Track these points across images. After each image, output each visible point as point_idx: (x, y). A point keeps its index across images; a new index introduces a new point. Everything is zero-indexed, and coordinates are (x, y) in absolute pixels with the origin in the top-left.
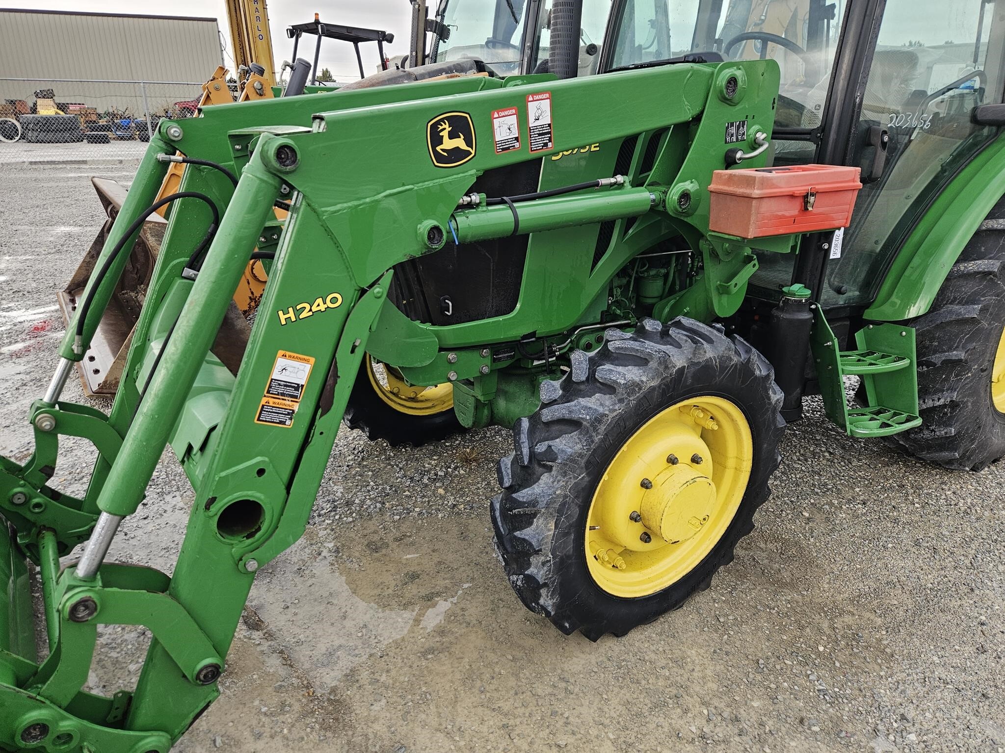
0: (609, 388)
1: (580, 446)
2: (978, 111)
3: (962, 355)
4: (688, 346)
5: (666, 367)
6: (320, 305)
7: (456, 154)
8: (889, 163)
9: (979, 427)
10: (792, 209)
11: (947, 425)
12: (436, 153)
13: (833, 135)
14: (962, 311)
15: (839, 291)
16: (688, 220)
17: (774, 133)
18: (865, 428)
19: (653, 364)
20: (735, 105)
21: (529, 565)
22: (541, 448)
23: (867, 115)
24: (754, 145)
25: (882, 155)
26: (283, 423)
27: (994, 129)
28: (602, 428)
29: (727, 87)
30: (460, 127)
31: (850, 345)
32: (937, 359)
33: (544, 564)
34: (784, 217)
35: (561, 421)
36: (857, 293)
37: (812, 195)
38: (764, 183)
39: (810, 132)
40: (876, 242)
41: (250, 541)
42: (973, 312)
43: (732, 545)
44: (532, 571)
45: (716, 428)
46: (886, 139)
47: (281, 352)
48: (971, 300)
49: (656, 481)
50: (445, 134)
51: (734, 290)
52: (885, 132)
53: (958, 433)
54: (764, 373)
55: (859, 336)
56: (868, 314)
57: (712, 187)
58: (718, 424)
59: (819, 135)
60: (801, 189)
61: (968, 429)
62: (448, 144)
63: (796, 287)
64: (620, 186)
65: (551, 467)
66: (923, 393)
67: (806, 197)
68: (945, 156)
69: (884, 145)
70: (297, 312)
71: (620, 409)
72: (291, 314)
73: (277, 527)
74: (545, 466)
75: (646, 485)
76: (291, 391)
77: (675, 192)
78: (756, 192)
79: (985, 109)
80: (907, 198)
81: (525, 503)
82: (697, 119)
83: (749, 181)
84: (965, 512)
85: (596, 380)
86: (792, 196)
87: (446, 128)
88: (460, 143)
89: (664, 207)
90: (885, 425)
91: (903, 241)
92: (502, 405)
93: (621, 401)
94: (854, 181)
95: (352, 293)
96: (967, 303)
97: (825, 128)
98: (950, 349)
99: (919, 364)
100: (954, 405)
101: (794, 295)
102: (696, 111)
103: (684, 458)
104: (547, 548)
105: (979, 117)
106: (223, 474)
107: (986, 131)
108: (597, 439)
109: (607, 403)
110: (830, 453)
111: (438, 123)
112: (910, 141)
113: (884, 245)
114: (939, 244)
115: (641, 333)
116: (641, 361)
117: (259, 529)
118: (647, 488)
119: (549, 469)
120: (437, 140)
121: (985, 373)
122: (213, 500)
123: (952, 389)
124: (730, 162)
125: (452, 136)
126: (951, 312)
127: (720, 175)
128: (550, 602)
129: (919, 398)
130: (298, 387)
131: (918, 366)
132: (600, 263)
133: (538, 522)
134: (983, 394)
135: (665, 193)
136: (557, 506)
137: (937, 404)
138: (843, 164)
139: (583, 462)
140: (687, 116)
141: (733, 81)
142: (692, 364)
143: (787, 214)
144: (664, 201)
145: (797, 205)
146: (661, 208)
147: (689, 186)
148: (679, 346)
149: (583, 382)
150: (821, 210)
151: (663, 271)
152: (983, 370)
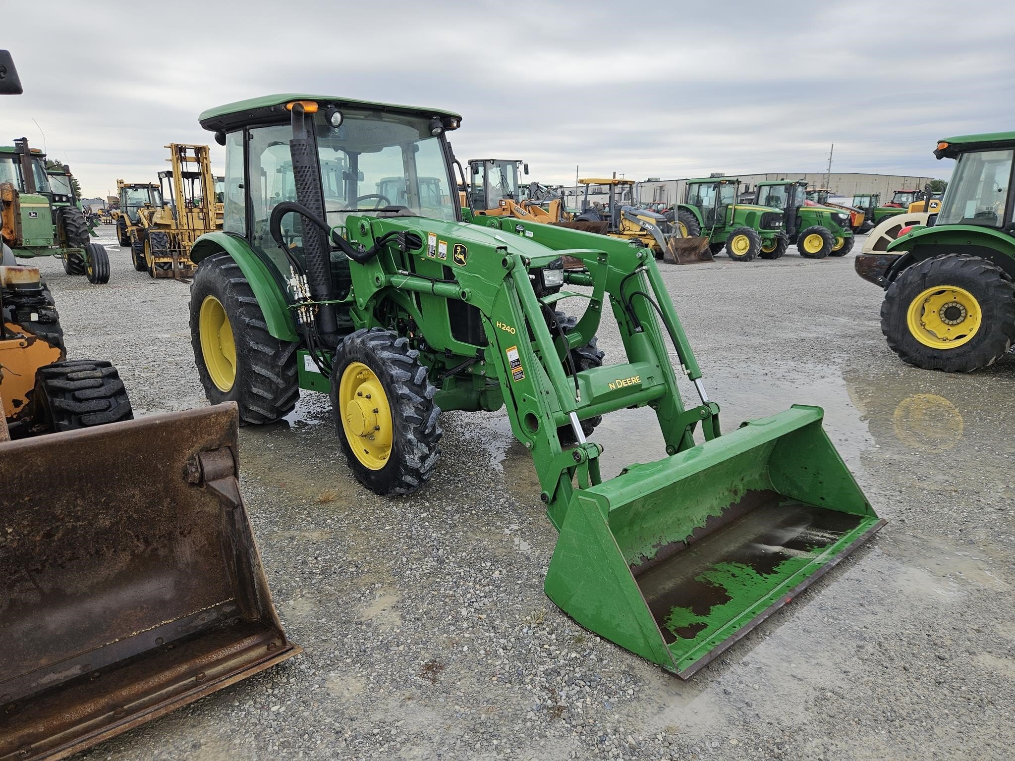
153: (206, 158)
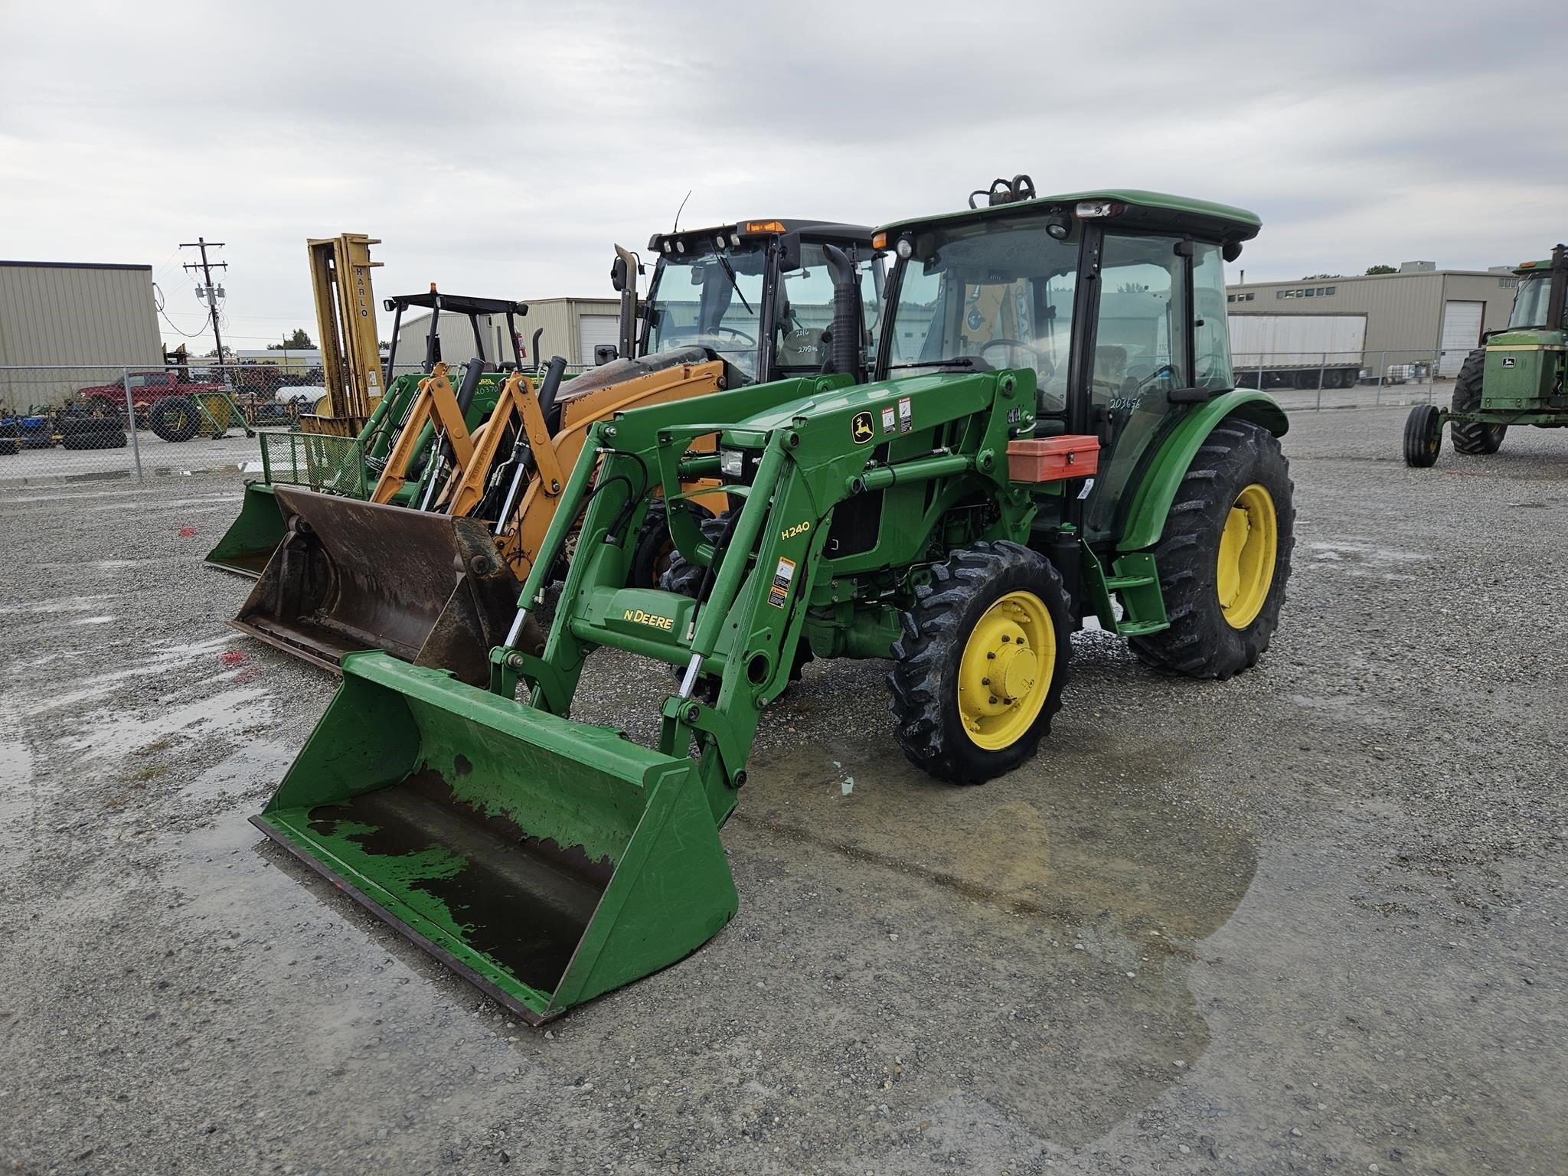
0: (966, 581)
1: (952, 620)
2: (1171, 394)
3: (1190, 573)
4: (1009, 554)
5: (999, 568)
6: (800, 529)
7: (865, 436)
8: (1116, 435)
9: (1216, 635)
10: (1060, 463)
11: (1191, 633)
12: (855, 435)
13: (1075, 416)
14: (1185, 540)
15: (1096, 529)
16: (990, 476)
17: (1037, 415)
18: (1129, 629)
19: (990, 566)
20: (1012, 398)
21: (923, 712)
22: (927, 624)
23: (1095, 401)
24: (1027, 424)
25: (1110, 428)
26: (779, 605)
27: (1186, 406)
28: (965, 607)
29: (1006, 387)
30: (867, 420)
31: (1110, 573)
32: (1174, 578)
33: (934, 709)
34: (1056, 468)
35: (939, 605)
36: (1109, 532)
37: (1072, 453)
38: (1043, 447)
39: (1059, 414)
40: (1117, 493)
41: (761, 685)
42: (1192, 539)
43: (1050, 717)
44: (926, 715)
45: (1029, 620)
46: (1111, 416)
47: (781, 558)
48: (1190, 532)
49: (998, 654)
50: (859, 424)
51: (1024, 528)
52: (1109, 413)
53: (1201, 640)
54: (1056, 578)
55: (1115, 565)
56: (1119, 548)
57: (1008, 452)
58: (1029, 617)
59: (1066, 415)
60: (1064, 451)
61: (1207, 636)
62: (861, 430)
63: (1065, 525)
64: (944, 454)
65: (935, 636)
66: (1169, 608)
67: (1068, 455)
68: (1155, 428)
69: (1110, 421)
70: (790, 533)
71: (974, 594)
72: (787, 534)
73: (775, 677)
74: (931, 636)
75: (991, 656)
76: (784, 584)
77: (981, 458)
78: (1039, 453)
79: (1176, 393)
80: (1133, 458)
81: (919, 663)
82: (990, 408)
83: (1034, 447)
84: (1217, 703)
85: (956, 578)
86: (1060, 455)
87: (860, 420)
88: (866, 429)
89: (975, 467)
90: (1143, 627)
91: (1136, 489)
92: (853, 635)
93: (974, 589)
94: (1095, 444)
95: (814, 521)
96: (1187, 534)
97: (1069, 410)
98: (1182, 570)
99: (1162, 585)
100: (1192, 615)
101: (1065, 530)
102: (989, 402)
103: (1013, 640)
104: (936, 695)
105: (1173, 399)
106: (754, 634)
107: (1180, 408)
108: (963, 615)
109: (966, 591)
110: (1109, 680)
111: (857, 418)
112: (1130, 417)
113: (1123, 493)
114: (1159, 491)
115: (976, 549)
116: (983, 564)
117: (765, 678)
118: (993, 658)
119: (934, 638)
120: (856, 428)
121: (1210, 588)
122: (747, 653)
123: (1188, 602)
124: (1012, 435)
125: (863, 425)
126: (1177, 541)
127: (1012, 444)
128: (938, 742)
129: (1167, 612)
130: (787, 581)
131: (1161, 587)
132: (927, 513)
133: (930, 677)
134: (1212, 606)
135: (975, 458)
136: (942, 662)
137: (1181, 615)
138: (1085, 434)
139: (955, 631)
140: (983, 408)
141: (1009, 383)
142: (1013, 566)
143: (1058, 466)
144: (974, 464)
145: (1064, 460)
146: (972, 468)
147: (990, 452)
148: (1003, 555)
149: (946, 580)
150: (1078, 463)
151: (964, 522)
152: (1208, 586)
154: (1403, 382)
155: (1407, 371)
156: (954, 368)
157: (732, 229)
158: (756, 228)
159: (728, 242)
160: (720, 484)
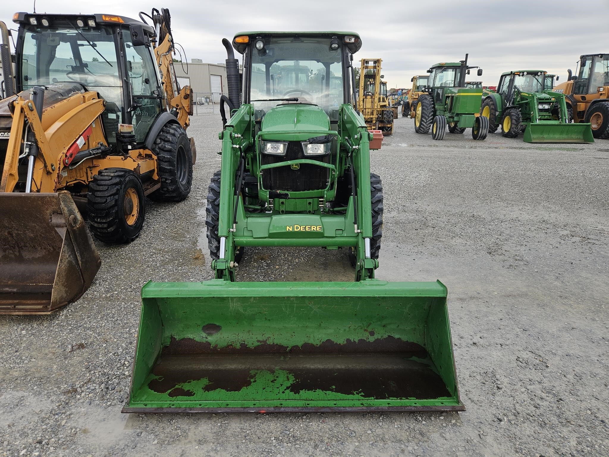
153: (378, 66)
154: (203, 104)
155: (203, 100)
156: (291, 102)
157: (93, 17)
158: (107, 19)
159: (86, 24)
160: (122, 159)
